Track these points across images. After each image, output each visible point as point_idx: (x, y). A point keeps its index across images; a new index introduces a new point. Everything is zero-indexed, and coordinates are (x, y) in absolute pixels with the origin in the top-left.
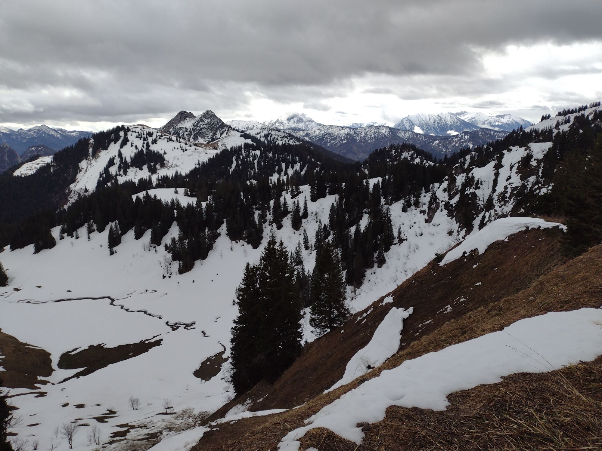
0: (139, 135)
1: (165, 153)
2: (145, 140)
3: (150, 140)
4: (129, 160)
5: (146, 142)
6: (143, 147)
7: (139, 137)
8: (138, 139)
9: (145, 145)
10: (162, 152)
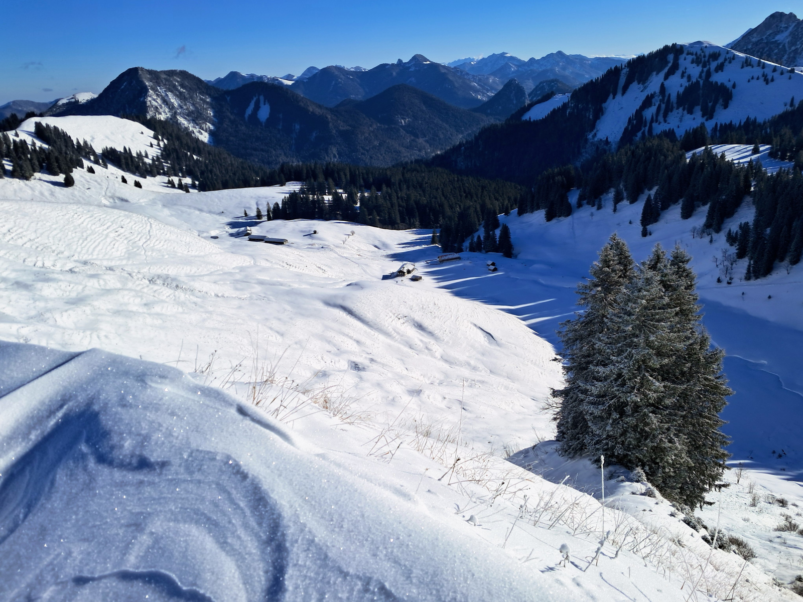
0: (697, 58)
1: (734, 86)
2: (704, 66)
3: (714, 65)
4: (674, 98)
5: (705, 69)
6: (700, 76)
7: (697, 61)
8: (694, 65)
9: (704, 75)
10: (729, 85)
